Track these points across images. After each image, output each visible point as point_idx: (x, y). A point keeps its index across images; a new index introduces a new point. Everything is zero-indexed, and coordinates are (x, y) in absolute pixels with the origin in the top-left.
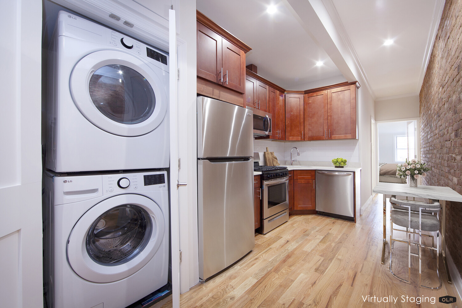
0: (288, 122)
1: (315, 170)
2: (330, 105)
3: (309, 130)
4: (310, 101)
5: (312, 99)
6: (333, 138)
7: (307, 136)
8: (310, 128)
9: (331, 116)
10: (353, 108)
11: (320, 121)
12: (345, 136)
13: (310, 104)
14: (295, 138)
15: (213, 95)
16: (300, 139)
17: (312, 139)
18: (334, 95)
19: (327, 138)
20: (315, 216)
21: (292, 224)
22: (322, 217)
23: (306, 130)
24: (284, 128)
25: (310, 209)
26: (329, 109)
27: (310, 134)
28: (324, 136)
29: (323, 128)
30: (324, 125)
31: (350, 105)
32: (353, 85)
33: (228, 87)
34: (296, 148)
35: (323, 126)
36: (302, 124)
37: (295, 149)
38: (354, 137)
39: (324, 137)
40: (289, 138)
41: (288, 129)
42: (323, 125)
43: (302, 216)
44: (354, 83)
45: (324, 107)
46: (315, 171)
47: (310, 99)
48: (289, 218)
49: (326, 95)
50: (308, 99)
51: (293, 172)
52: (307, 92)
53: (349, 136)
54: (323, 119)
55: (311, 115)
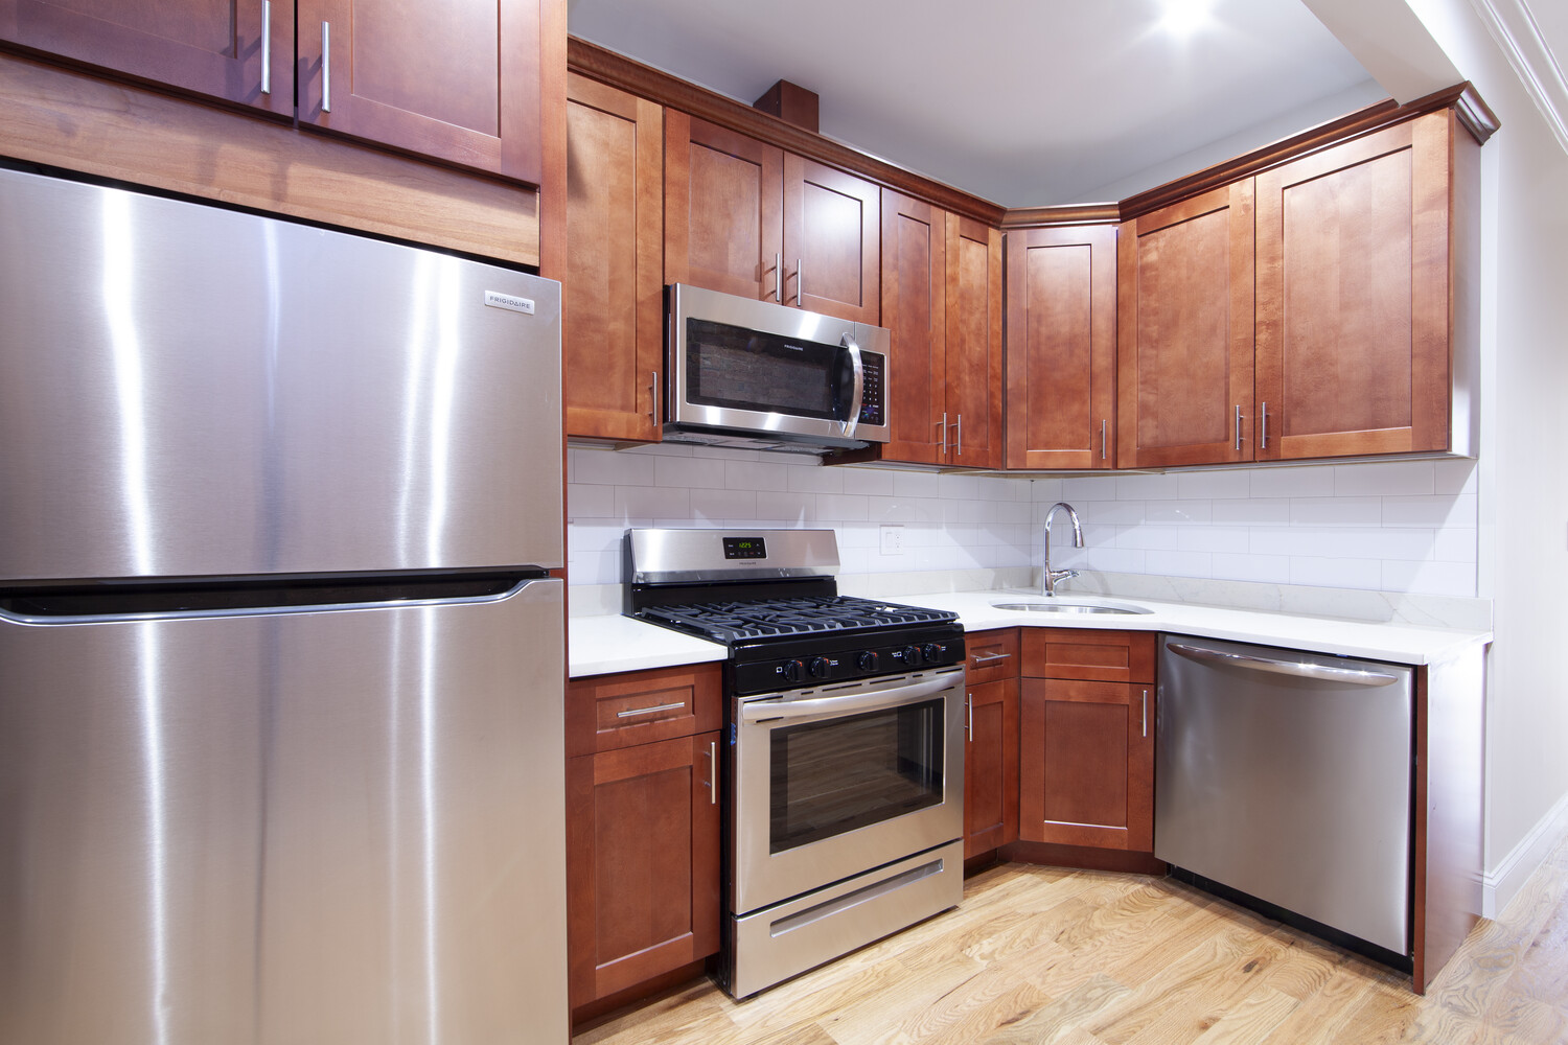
0: (1017, 372)
1: (1156, 633)
2: (1273, 260)
3: (1145, 410)
4: (1153, 257)
5: (1161, 243)
6: (1284, 454)
7: (1130, 444)
8: (1151, 398)
9: (1273, 325)
10: (1431, 262)
11: (1205, 360)
12: (1372, 438)
13: (1148, 274)
14: (1060, 456)
15: (207, 180)
16: (1088, 462)
17: (1159, 459)
18: (1294, 198)
19: (1248, 453)
20: (1152, 891)
21: (968, 937)
22: (1188, 905)
23: (1128, 411)
24: (993, 406)
25: (1116, 847)
26: (1265, 283)
27: (1150, 433)
28: (1227, 439)
29: (1227, 393)
30: (1233, 378)
31: (1405, 243)
32: (1430, 118)
33: (334, 125)
34: (1069, 508)
35: (1227, 384)
36: (1105, 381)
37: (1063, 511)
38: (1434, 443)
39: (1231, 443)
40: (1023, 458)
41: (1020, 410)
42: (1227, 377)
43: (1068, 880)
44: (1443, 100)
45: (1234, 276)
46: (1156, 636)
47: (1152, 245)
48: (966, 887)
49: (1246, 208)
50: (1142, 245)
51: (1013, 637)
52: (1130, 210)
53: (1398, 436)
54: (1227, 348)
55: (1154, 330)
